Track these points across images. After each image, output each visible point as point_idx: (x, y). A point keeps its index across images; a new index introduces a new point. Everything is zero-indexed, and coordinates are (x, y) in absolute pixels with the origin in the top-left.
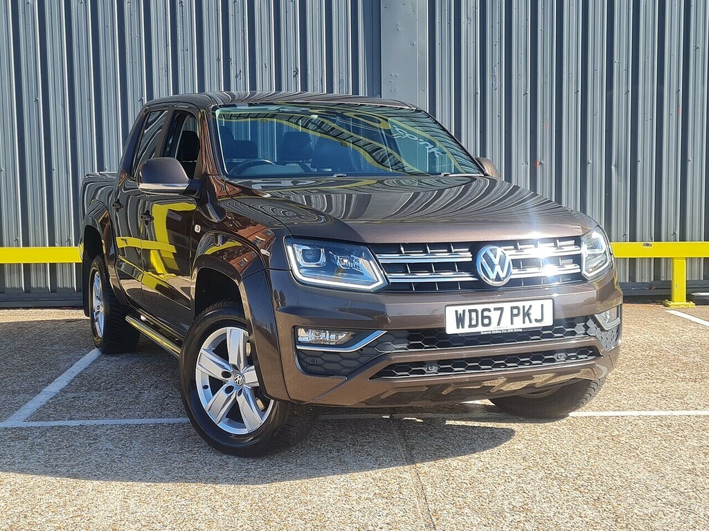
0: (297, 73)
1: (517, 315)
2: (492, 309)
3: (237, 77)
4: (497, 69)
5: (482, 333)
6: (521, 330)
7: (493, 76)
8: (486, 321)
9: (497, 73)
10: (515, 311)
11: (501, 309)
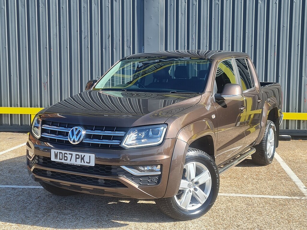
0: (109, 37)
1: (79, 158)
2: (68, 154)
3: (84, 38)
4: (194, 35)
5: (64, 163)
6: (80, 165)
7: (192, 38)
8: (66, 158)
9: (194, 37)
10: (78, 157)
11: (72, 154)
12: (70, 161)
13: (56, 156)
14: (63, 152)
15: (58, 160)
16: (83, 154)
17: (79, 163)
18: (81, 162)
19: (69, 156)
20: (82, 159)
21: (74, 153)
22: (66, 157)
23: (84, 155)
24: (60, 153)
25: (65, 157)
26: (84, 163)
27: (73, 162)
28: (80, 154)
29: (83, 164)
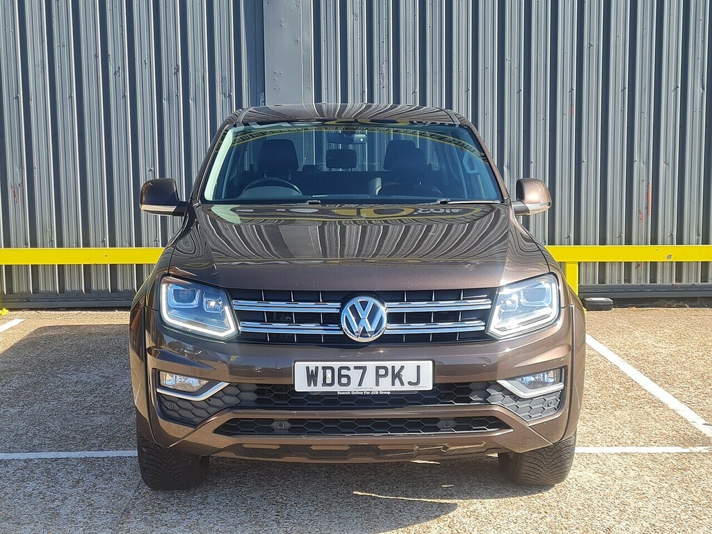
2: (352, 368)
4: (384, 66)
5: (339, 393)
6: (389, 393)
8: (344, 380)
9: (384, 70)
10: (382, 372)
11: (364, 368)
12: (360, 384)
13: (312, 377)
14: (336, 365)
15: (319, 388)
16: (397, 364)
17: (386, 386)
18: (393, 384)
19: (355, 375)
20: (397, 376)
21: (371, 366)
22: (348, 377)
23: (402, 367)
24: (324, 368)
25: (340, 376)
26: (402, 384)
27: (370, 386)
28: (389, 364)
29: (398, 387)
